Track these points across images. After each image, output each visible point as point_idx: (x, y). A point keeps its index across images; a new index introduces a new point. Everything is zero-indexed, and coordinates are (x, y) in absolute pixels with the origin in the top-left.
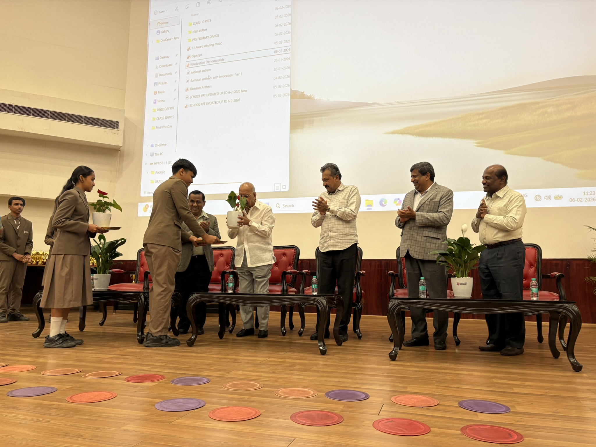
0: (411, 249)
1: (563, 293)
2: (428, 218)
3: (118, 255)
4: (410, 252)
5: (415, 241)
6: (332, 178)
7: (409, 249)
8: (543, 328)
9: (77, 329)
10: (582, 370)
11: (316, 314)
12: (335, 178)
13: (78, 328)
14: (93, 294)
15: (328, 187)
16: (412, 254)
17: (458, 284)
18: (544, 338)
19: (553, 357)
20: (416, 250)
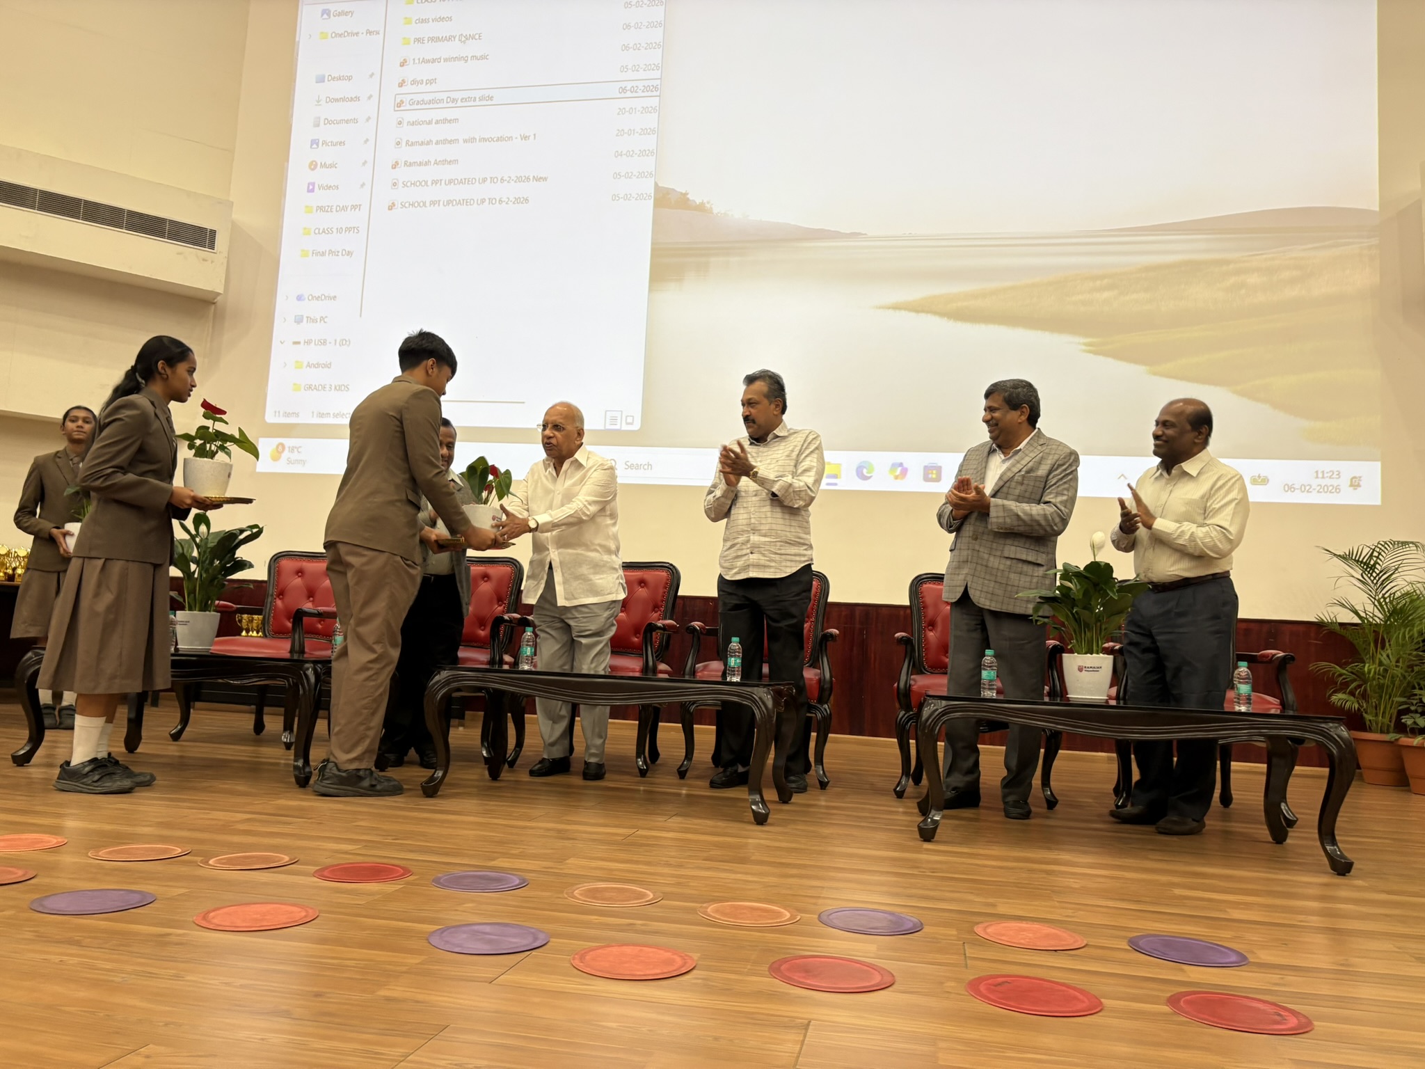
0: (974, 585)
1: (1291, 697)
2: (1018, 515)
3: (242, 565)
4: (971, 592)
5: (984, 568)
6: (766, 402)
7: (969, 585)
8: (1233, 776)
9: (120, 747)
10: (1353, 871)
11: (714, 727)
12: (773, 406)
13: (123, 745)
14: (173, 661)
15: (754, 421)
16: (975, 595)
17: (1080, 669)
18: (1234, 796)
19: (1271, 840)
20: (985, 589)
